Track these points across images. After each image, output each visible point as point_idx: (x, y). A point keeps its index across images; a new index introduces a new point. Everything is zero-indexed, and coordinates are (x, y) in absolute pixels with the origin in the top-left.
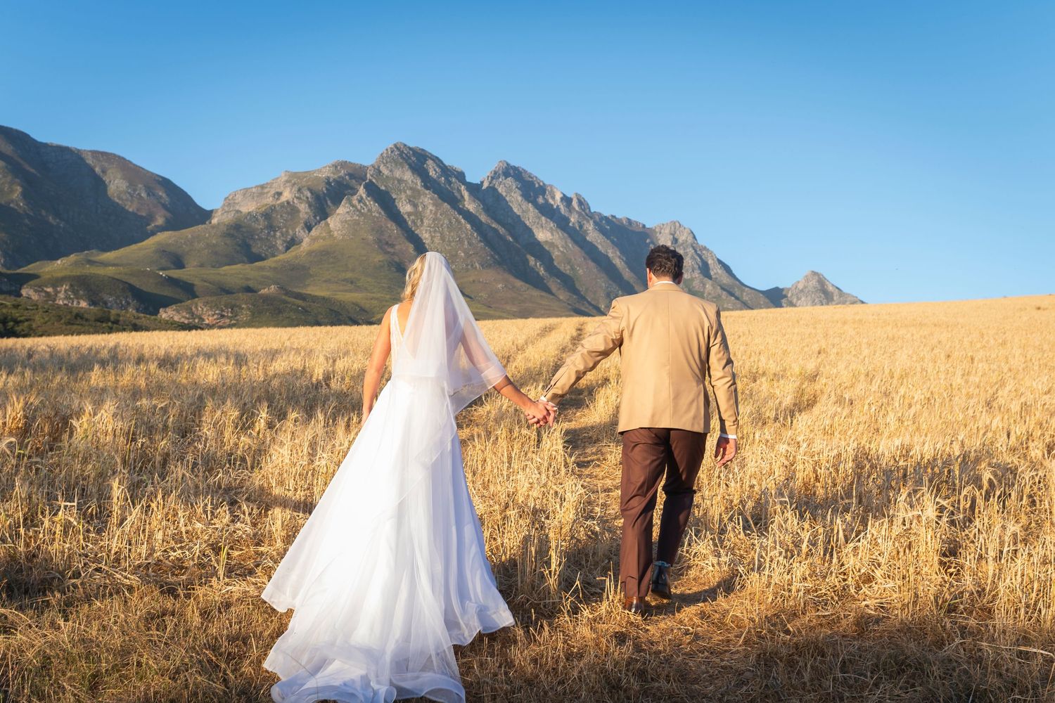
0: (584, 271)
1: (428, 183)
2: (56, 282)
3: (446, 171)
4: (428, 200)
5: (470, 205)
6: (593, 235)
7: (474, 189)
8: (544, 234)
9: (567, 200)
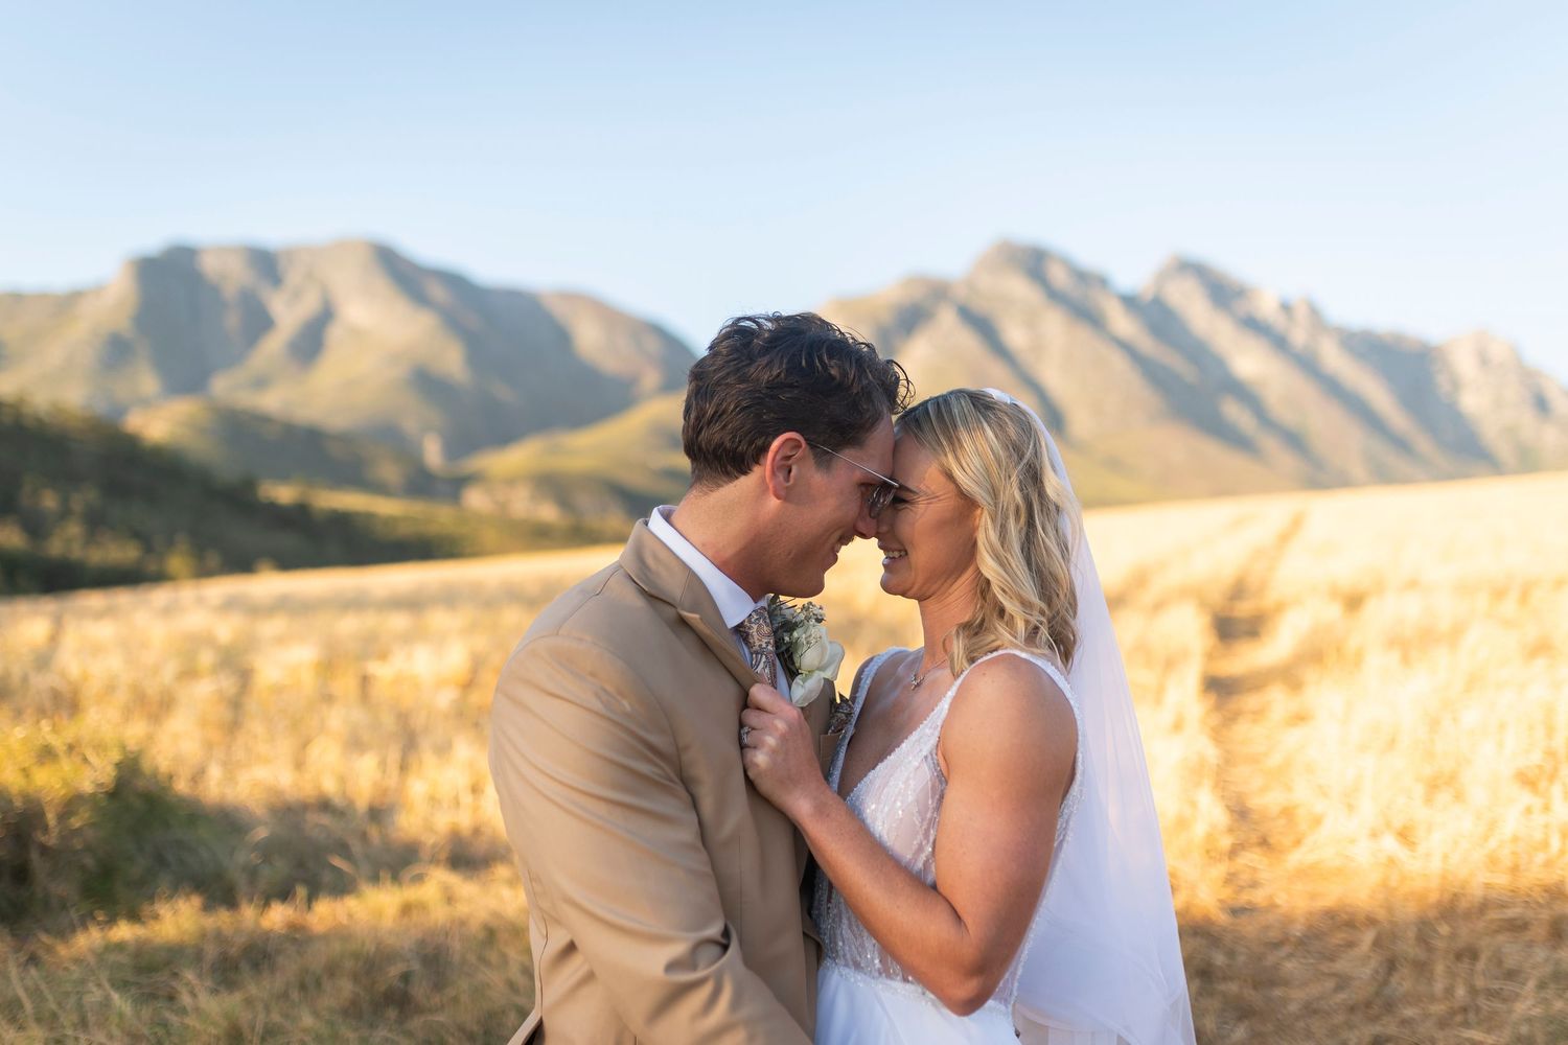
0: (1322, 421)
1: (1054, 295)
2: (511, 481)
3: (1082, 277)
4: (1054, 324)
5: (1123, 324)
6: (1334, 359)
7: (1130, 302)
8: (1249, 362)
9: (1286, 308)
